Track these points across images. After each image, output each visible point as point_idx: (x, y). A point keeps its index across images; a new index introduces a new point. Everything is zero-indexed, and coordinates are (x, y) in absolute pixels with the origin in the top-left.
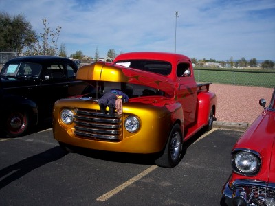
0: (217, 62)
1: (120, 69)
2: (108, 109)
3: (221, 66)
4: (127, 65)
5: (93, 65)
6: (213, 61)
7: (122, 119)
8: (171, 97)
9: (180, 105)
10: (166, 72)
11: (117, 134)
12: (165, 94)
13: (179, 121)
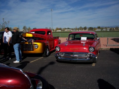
0: (70, 29)
1: (32, 34)
2: (30, 43)
3: (72, 31)
4: (34, 33)
5: (26, 33)
6: (69, 29)
7: (34, 45)
8: (46, 40)
9: (48, 42)
10: (44, 34)
11: (33, 49)
12: (44, 39)
13: (48, 46)
